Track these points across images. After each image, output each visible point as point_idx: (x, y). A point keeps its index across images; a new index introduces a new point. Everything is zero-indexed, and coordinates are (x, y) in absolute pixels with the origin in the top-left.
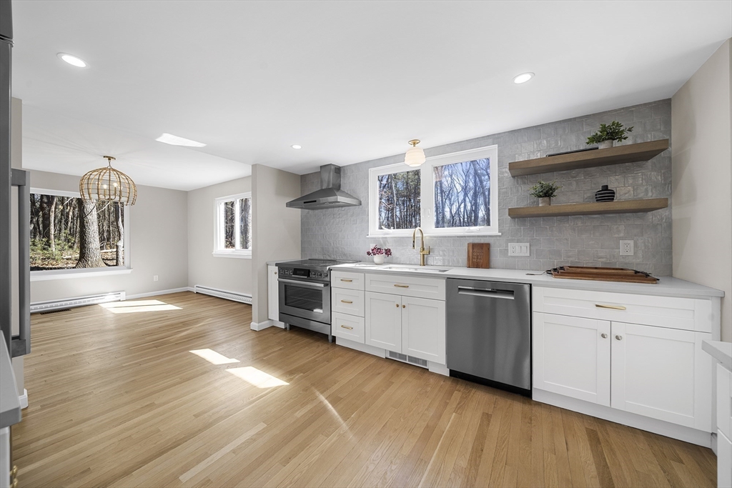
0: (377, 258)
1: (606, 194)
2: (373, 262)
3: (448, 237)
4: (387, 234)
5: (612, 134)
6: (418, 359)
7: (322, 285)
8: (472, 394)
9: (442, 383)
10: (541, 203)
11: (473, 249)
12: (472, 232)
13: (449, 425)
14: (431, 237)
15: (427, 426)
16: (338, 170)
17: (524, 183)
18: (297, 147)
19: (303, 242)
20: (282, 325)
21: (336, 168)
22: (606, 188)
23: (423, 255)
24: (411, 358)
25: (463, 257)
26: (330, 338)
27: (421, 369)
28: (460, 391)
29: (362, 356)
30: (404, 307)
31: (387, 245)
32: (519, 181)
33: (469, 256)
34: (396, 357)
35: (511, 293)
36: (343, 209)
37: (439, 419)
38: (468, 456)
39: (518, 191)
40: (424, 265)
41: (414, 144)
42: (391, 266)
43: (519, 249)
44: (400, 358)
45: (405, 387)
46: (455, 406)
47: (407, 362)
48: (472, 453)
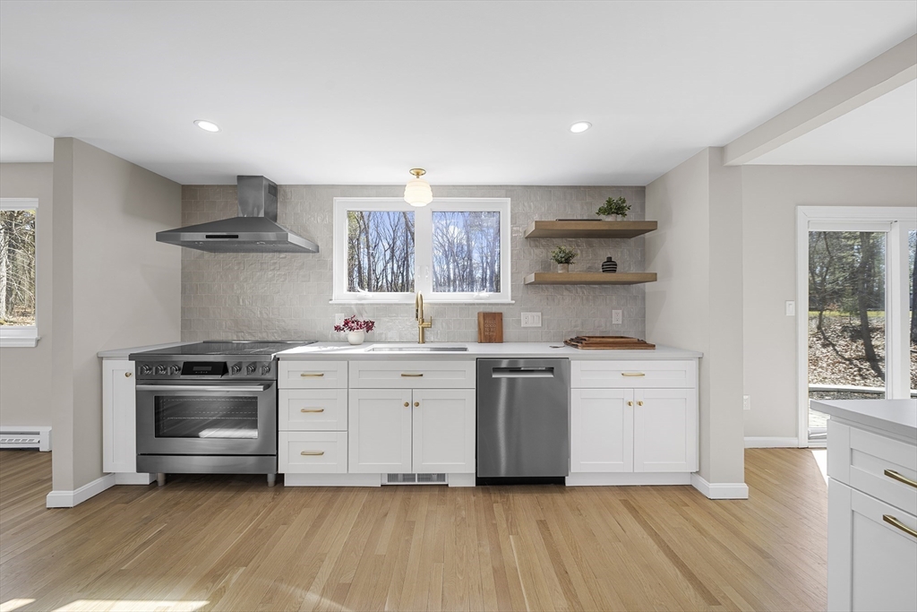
0: (354, 336)
1: (610, 266)
2: (346, 342)
3: (454, 304)
4: (365, 299)
5: (616, 208)
6: (430, 474)
7: (261, 388)
8: (512, 501)
9: (473, 498)
10: (560, 269)
11: (484, 319)
12: (481, 299)
13: (515, 554)
14: (430, 304)
15: (495, 571)
16: (273, 189)
17: (536, 246)
18: (208, 126)
19: (185, 311)
20: (145, 479)
21: (269, 185)
22: (609, 259)
23: (423, 328)
24: (422, 477)
25: (473, 330)
26: (271, 479)
27: (437, 489)
28: (499, 503)
29: (342, 495)
30: (417, 405)
31: (365, 314)
32: (532, 243)
33: (480, 329)
34: (398, 481)
35: (551, 370)
36: (283, 255)
37: (501, 552)
38: (559, 589)
39: (530, 254)
40: (424, 342)
41: (418, 174)
42: (375, 346)
43: (531, 319)
44: (404, 480)
45: (433, 522)
46: (505, 526)
47: (416, 483)
48: (561, 583)
